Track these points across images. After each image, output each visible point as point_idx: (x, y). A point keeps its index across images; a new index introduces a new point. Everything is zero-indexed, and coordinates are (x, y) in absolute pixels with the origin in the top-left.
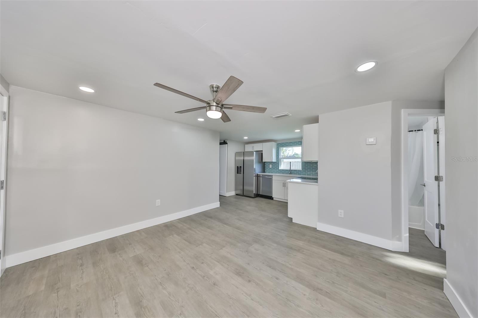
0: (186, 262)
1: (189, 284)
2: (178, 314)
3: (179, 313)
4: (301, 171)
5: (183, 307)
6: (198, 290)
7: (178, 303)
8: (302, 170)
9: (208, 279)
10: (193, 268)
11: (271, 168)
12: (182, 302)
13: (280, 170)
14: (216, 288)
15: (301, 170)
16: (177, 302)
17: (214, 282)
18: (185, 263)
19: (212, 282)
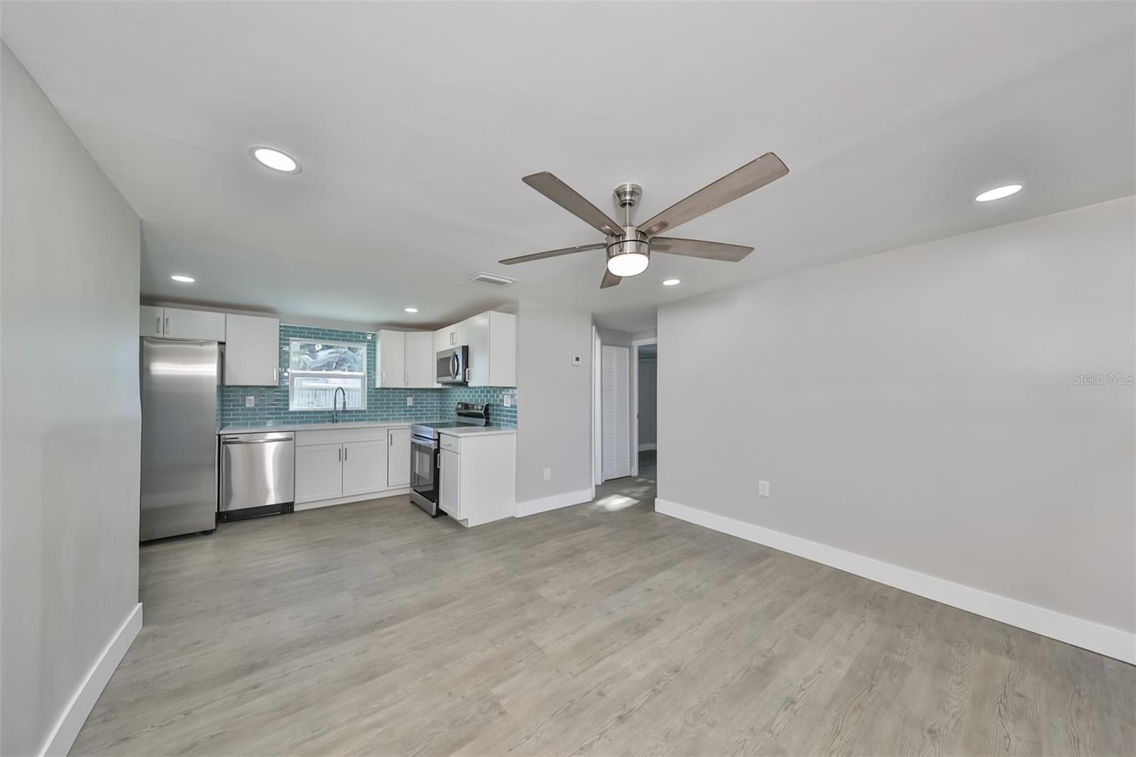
0: (591, 744)
1: (686, 723)
2: (771, 737)
3: (770, 735)
4: (365, 411)
5: (752, 730)
6: (701, 702)
7: (748, 742)
8: (368, 408)
9: (663, 683)
10: (620, 717)
11: (250, 409)
12: (742, 732)
13: (295, 412)
14: (686, 668)
15: (366, 409)
16: (746, 745)
17: (669, 672)
18: (595, 746)
19: (669, 674)
